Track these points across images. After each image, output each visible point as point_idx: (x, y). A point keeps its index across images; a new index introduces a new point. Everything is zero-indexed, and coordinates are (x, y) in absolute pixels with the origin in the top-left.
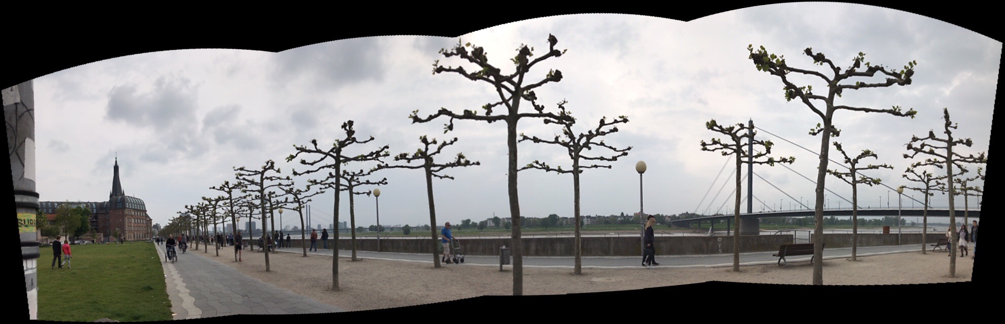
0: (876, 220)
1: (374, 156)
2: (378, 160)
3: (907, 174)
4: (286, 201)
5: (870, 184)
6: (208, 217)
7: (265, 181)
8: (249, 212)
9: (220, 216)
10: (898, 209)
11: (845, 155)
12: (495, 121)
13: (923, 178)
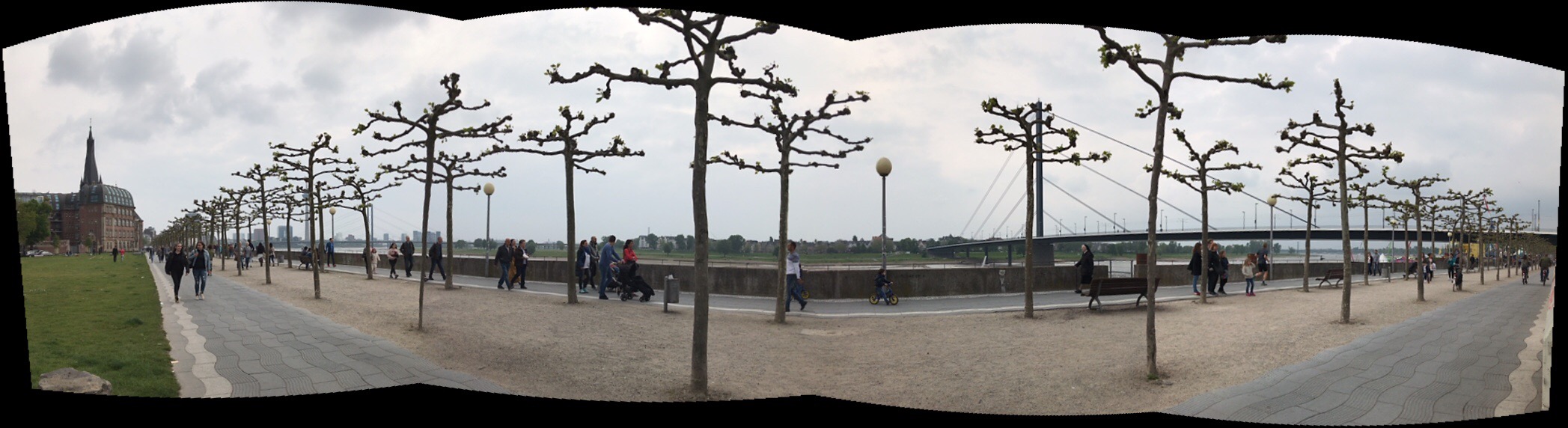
0: (1237, 246)
1: (489, 130)
2: (494, 137)
3: (1282, 177)
4: (342, 196)
5: (1227, 191)
6: (228, 218)
7: (315, 164)
8: (286, 210)
9: (245, 217)
10: (1269, 230)
11: (1190, 148)
12: (676, 86)
13: (1305, 183)
